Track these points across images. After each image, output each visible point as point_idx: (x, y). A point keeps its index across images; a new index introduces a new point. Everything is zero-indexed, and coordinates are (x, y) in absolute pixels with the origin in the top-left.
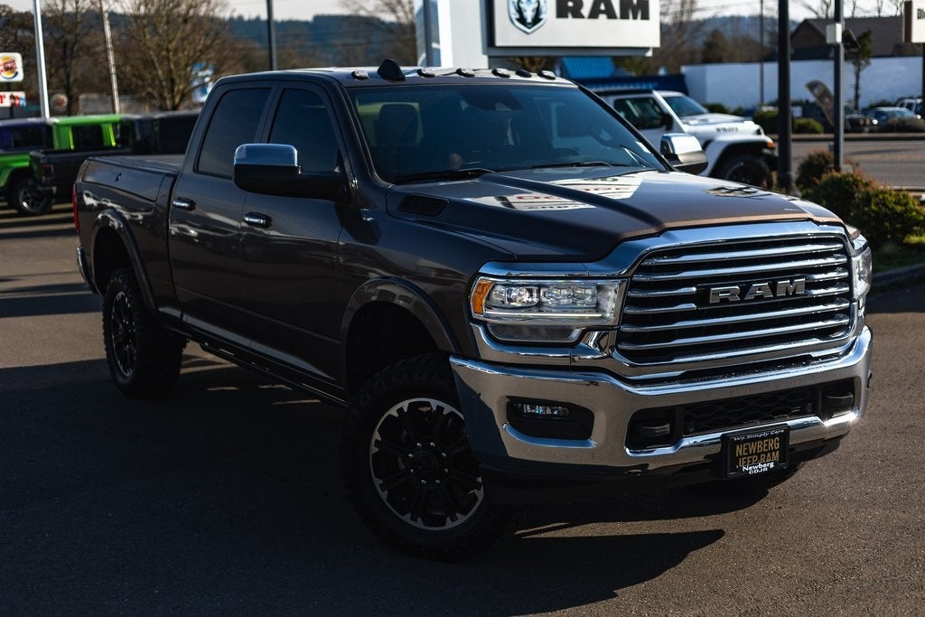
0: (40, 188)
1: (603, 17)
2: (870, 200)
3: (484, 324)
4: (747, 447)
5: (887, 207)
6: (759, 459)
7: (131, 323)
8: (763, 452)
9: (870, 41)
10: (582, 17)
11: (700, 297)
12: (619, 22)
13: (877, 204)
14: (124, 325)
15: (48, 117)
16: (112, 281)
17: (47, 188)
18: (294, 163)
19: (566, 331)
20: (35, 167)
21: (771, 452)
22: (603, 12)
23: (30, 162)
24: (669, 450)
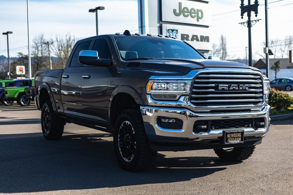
0: (27, 97)
1: (195, 41)
2: (277, 96)
3: (150, 94)
4: (231, 135)
5: (282, 98)
6: (235, 139)
7: (49, 117)
8: (236, 137)
9: (279, 64)
10: (189, 40)
11: (216, 88)
12: (200, 42)
13: (279, 97)
14: (47, 118)
15: (31, 78)
16: (44, 105)
17: (29, 97)
18: (97, 56)
19: (175, 96)
20: (26, 91)
21: (238, 137)
22: (195, 39)
23: (25, 90)
24: (206, 134)
